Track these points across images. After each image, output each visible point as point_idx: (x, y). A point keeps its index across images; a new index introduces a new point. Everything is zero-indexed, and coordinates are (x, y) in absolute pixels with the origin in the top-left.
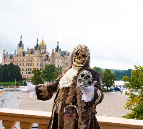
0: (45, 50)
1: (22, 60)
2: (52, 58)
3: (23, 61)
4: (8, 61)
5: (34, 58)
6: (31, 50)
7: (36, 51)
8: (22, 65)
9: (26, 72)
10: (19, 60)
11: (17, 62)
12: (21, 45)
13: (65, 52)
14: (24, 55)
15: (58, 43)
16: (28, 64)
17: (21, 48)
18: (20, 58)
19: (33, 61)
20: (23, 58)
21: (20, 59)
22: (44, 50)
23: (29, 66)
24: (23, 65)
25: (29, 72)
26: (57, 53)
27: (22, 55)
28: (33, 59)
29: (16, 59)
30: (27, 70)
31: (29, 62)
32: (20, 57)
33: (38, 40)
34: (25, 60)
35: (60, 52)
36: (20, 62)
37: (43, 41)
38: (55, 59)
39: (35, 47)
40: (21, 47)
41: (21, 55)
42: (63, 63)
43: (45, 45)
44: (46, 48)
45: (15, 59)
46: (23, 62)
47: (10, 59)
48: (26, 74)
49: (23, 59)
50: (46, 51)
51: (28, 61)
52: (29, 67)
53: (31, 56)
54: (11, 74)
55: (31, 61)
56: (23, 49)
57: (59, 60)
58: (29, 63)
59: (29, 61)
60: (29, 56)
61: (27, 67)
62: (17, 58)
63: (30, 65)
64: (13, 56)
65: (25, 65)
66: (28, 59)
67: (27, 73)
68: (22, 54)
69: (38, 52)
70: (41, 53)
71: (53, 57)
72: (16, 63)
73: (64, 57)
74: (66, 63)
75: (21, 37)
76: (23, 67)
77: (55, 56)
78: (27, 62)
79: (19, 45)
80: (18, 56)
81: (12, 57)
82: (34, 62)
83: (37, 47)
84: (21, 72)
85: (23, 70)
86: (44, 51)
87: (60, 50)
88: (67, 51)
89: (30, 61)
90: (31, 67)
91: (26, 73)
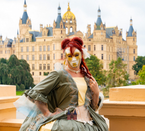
0: (74, 27)
1: (30, 49)
2: (89, 42)
3: (33, 50)
4: (4, 52)
5: (54, 43)
6: (47, 28)
7: (56, 29)
8: (30, 58)
9: (40, 71)
10: (25, 49)
11: (22, 54)
12: (25, 19)
13: (113, 28)
14: (33, 39)
15: (99, 11)
16: (42, 56)
17: (25, 25)
18: (27, 45)
19: (52, 49)
20: (33, 44)
21: (27, 48)
22: (71, 27)
23: (44, 59)
24: (33, 59)
25: (46, 71)
26: (99, 31)
27: (30, 39)
28: (52, 46)
29: (20, 48)
30: (40, 68)
31: (45, 53)
32: (26, 43)
33: (59, 8)
34: (37, 49)
35: (104, 29)
36: (28, 54)
37: (69, 10)
38: (94, 44)
39: (56, 23)
40: (25, 23)
41: (27, 40)
42: (111, 51)
43: (73, 18)
44: (75, 24)
45: (17, 48)
46: (33, 53)
47: (8, 49)
48: (40, 77)
49: (33, 47)
50: (75, 29)
51: (42, 50)
52: (45, 62)
53: (47, 40)
54: (14, 77)
55: (48, 50)
56: (31, 27)
57: (102, 46)
58: (44, 55)
59: (44, 51)
60: (43, 40)
61: (41, 62)
62: (22, 45)
63: (46, 58)
64: (14, 42)
65: (38, 58)
66: (42, 47)
67: (42, 74)
68: (31, 37)
69: (62, 31)
70: (67, 33)
71: (90, 40)
72: (20, 56)
73: (112, 38)
74: (116, 51)
75: (25, 3)
76: (33, 62)
77: (94, 38)
78: (41, 53)
79: (21, 19)
80: (22, 41)
81: (11, 43)
82: (54, 52)
83: (60, 22)
84: (31, 73)
85: (33, 68)
86: (71, 29)
87: (104, 25)
88: (117, 28)
89: (46, 50)
90: (49, 62)
91: (40, 73)
